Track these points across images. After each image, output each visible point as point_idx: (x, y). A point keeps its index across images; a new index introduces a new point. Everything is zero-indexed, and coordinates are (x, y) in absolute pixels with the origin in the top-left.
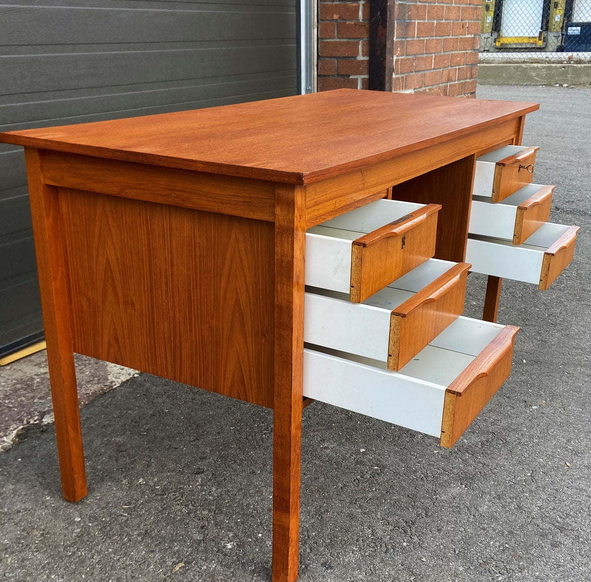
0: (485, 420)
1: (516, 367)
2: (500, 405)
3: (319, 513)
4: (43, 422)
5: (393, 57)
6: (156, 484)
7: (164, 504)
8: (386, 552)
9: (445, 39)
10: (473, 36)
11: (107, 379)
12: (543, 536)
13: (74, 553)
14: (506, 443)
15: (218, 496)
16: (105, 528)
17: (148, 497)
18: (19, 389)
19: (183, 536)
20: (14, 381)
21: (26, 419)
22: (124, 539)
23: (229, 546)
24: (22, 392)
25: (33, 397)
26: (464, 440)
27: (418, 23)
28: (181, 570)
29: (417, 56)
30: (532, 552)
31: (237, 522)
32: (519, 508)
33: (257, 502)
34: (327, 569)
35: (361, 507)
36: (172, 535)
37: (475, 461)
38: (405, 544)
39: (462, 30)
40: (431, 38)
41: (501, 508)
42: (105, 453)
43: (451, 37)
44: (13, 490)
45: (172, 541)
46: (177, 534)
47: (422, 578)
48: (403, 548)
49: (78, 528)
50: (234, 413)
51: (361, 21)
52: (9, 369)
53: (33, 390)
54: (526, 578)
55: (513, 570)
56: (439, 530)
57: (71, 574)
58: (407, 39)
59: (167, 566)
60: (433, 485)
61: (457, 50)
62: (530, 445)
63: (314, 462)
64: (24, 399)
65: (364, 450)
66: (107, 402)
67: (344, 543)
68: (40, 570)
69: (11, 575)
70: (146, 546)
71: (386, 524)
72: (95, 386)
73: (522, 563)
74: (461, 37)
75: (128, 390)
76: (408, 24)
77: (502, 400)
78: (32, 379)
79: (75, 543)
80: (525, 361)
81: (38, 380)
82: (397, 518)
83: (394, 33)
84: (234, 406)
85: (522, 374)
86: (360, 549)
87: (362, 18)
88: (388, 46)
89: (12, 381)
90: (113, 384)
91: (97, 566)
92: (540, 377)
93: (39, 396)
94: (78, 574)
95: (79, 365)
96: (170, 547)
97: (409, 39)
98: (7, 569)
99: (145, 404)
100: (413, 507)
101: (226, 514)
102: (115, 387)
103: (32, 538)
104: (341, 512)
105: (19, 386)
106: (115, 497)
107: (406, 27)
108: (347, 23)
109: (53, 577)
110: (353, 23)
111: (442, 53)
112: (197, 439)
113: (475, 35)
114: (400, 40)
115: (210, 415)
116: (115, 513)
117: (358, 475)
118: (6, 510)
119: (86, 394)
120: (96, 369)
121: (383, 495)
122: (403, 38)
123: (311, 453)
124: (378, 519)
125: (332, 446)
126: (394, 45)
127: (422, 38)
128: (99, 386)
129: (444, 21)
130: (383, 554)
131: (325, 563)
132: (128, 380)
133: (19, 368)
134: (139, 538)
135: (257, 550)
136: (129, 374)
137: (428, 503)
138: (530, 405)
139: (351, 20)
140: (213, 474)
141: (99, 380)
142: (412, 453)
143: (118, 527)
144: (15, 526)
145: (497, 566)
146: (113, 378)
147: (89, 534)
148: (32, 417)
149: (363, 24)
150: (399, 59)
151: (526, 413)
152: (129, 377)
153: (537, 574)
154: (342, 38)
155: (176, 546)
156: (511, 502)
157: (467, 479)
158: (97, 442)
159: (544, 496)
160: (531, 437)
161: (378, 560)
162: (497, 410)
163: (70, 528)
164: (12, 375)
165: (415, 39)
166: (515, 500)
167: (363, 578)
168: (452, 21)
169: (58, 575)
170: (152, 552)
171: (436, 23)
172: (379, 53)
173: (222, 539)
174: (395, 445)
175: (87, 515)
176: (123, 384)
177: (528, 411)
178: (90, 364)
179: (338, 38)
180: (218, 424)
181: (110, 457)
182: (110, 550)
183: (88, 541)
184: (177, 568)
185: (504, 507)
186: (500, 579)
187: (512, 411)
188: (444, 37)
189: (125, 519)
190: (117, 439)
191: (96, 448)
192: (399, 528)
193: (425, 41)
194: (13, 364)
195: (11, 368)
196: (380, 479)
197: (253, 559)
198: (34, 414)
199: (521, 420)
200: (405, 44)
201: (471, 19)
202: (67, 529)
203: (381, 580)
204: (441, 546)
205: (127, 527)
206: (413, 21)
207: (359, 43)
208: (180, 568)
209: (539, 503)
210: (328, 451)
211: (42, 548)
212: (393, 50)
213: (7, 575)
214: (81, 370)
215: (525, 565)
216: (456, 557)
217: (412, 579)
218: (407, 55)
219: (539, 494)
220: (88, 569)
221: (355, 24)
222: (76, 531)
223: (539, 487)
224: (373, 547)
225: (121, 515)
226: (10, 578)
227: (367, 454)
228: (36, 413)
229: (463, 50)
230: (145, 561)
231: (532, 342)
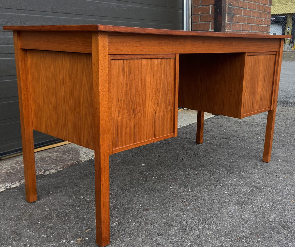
0: (254, 182)
1: (275, 163)
2: (263, 176)
3: (161, 213)
4: (45, 174)
5: (225, 30)
6: (88, 198)
7: (89, 206)
8: (191, 231)
9: (252, 25)
10: (266, 26)
11: (78, 159)
12: (273, 229)
13: (41, 222)
14: (262, 191)
15: (115, 205)
16: (59, 213)
17: (83, 203)
18: (38, 161)
19: (93, 219)
20: (37, 158)
21: (38, 172)
22: (66, 218)
23: (115, 224)
24: (40, 162)
25: (44, 164)
26: (241, 189)
27: (238, 16)
28: (89, 232)
29: (238, 31)
30: (266, 235)
31: (121, 215)
32: (263, 217)
33: (133, 207)
34: (160, 235)
35: (183, 212)
36: (89, 218)
37: (245, 197)
38: (201, 228)
39: (260, 22)
40: (245, 24)
41: (254, 216)
42: (69, 186)
43: (255, 25)
44: (22, 197)
45: (88, 220)
46: (91, 218)
47: (206, 242)
48: (200, 229)
49: (46, 213)
50: (132, 173)
51: (210, 14)
52: (37, 154)
53: (44, 162)
54: (260, 246)
55: (254, 242)
56: (220, 223)
57: (37, 230)
58: (232, 23)
59: (83, 230)
60: (221, 205)
61: (259, 31)
62: (275, 192)
63: (165, 193)
64: (39, 165)
65: (190, 190)
66: (76, 167)
67: (170, 225)
68: (23, 228)
69: (9, 229)
70: (75, 222)
71: (194, 220)
72: (72, 162)
73: (259, 239)
74: (260, 25)
75: (87, 163)
76: (233, 17)
77: (264, 175)
78: (45, 158)
79: (43, 219)
80: (280, 160)
81: (48, 158)
82: (199, 217)
83: (225, 19)
84: (133, 171)
85: (278, 165)
86: (178, 228)
87: (211, 13)
88: (222, 24)
89: (36, 158)
90: (81, 161)
91: (50, 228)
92: (286, 167)
93: (46, 164)
94: (40, 230)
95: (68, 154)
96: (86, 223)
97: (233, 23)
98: (8, 227)
99: (93, 169)
100: (209, 213)
101: (117, 211)
102: (82, 162)
103: (24, 216)
104: (172, 213)
105: (39, 160)
106: (67, 202)
108: (205, 15)
109: (28, 231)
110: (207, 15)
111: (251, 32)
112: (112, 182)
113: (267, 25)
114: (229, 23)
115: (121, 174)
116: (65, 209)
117: (185, 199)
118: (17, 205)
119: (68, 164)
120: (75, 155)
121: (195, 208)
122: (230, 22)
123: (165, 190)
124: (190, 217)
125: (175, 188)
126: (226, 25)
127: (240, 23)
128: (74, 161)
129: (251, 17)
130: (189, 231)
131: (159, 233)
132: (88, 160)
133: (41, 154)
134: (73, 219)
135: (128, 226)
136: (89, 158)
137: (217, 212)
138: (279, 177)
139: (206, 14)
140: (116, 196)
141: (75, 159)
142: (214, 192)
143: (65, 213)
144: (18, 211)
145: (246, 240)
146: (82, 159)
147: (50, 215)
148: (40, 172)
149: (211, 15)
150: (228, 31)
151: (276, 180)
152: (89, 159)
154: (202, 22)
155: (89, 222)
156: (260, 214)
157: (239, 204)
158: (66, 182)
159: (277, 213)
160: (277, 189)
161: (186, 233)
162: (261, 178)
163: (43, 213)
164: (37, 156)
165: (237, 23)
166: (262, 214)
167: (176, 240)
168: (255, 18)
169: (31, 230)
170: (77, 224)
171: (247, 18)
172: (218, 27)
173: (112, 221)
174: (206, 189)
175: (52, 208)
176: (86, 161)
177: (277, 180)
178: (73, 153)
179: (201, 22)
180: (124, 177)
181: (70, 187)
182: (58, 222)
183: (49, 218)
184: (87, 231)
185: (255, 216)
186: (246, 245)
187: (269, 179)
188: (252, 24)
189: (69, 211)
190: (76, 181)
191: (65, 184)
192: (200, 221)
193: (242, 25)
194: (39, 152)
195: (38, 153)
196: (195, 202)
197: (124, 229)
198: (42, 170)
199: (273, 183)
200: (232, 25)
201: (266, 18)
202: (41, 213)
203: (185, 242)
204: (219, 230)
205: (69, 214)
206: (235, 15)
207: (209, 23)
208: (88, 231)
209: (274, 216)
210: (172, 190)
211: (27, 219)
212: (225, 27)
213: (7, 229)
214: (68, 155)
215: (261, 241)
216: (225, 235)
217: (201, 242)
218: (232, 30)
219: (275, 212)
220: (45, 229)
221: (208, 16)
222: (45, 214)
223: (276, 209)
224: (185, 228)
225: (68, 209)
226: (9, 230)
227: (192, 192)
228: (43, 170)
229: (262, 31)
230: (73, 227)
231: (286, 153)
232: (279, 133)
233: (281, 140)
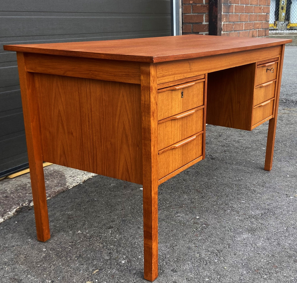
0: (265, 203)
1: (283, 179)
2: (273, 196)
3: (172, 246)
4: (30, 205)
5: (221, 23)
6: (87, 233)
7: (91, 243)
8: (206, 265)
9: (250, 15)
10: (266, 14)
11: (66, 185)
12: (290, 257)
13: (41, 265)
14: (274, 214)
15: (119, 239)
16: (58, 254)
17: (82, 239)
18: (19, 190)
19: (99, 258)
20: (17, 186)
21: (21, 203)
22: (68, 259)
23: (123, 262)
24: (20, 191)
25: (26, 193)
26: (252, 213)
27: (235, 5)
28: (97, 273)
29: (235, 23)
30: (283, 264)
31: (129, 251)
32: (279, 244)
33: (140, 241)
34: (174, 272)
35: (194, 243)
36: (93, 257)
37: (257, 222)
38: (216, 261)
39: (259, 11)
40: (243, 14)
41: (268, 244)
42: (62, 219)
43: (253, 14)
44: (11, 236)
45: (93, 260)
46: (96, 256)
47: (224, 276)
48: (215, 263)
49: (44, 254)
50: (131, 200)
51: (204, 4)
52: (14, 180)
53: (26, 190)
54: (279, 277)
55: (272, 273)
56: (235, 254)
57: (39, 275)
58: (229, 14)
59: (89, 271)
60: (233, 233)
61: (257, 21)
62: (287, 215)
63: (172, 223)
64: (21, 194)
65: (198, 217)
66: (65, 195)
67: (184, 260)
68: (22, 273)
69: (7, 275)
70: (79, 262)
71: (207, 252)
72: (59, 188)
73: (277, 270)
74: (259, 14)
75: (76, 190)
76: (230, 6)
77: (274, 194)
78: (26, 185)
79: (42, 261)
80: (288, 176)
81: (29, 185)
82: (213, 248)
83: (221, 11)
84: (132, 197)
85: (286, 182)
86: (192, 263)
87: (205, 3)
88: (218, 17)
89: (15, 186)
90: (69, 187)
91: (53, 271)
92: (296, 183)
93: (29, 193)
94: (42, 275)
95: (51, 178)
96: (92, 263)
97: (230, 14)
98: (5, 273)
99: (85, 196)
100: (222, 243)
101: (123, 247)
102: (70, 188)
103: (20, 259)
104: (184, 246)
105: (19, 188)
106: (65, 239)
107: (229, 7)
108: (197, 5)
109: (29, 276)
110: (200, 5)
111: (249, 22)
112: (111, 212)
113: (267, 13)
114: (225, 14)
115: (118, 201)
116: (64, 247)
117: (194, 229)
118: (7, 245)
119: (54, 192)
120: (60, 180)
121: (207, 238)
122: (227, 13)
123: (171, 219)
124: (203, 249)
125: (182, 215)
126: (222, 16)
127: (237, 14)
128: (61, 188)
129: (249, 5)
130: (204, 266)
131: (173, 270)
132: (77, 185)
133: (20, 179)
134: (76, 259)
135: (138, 264)
136: (78, 183)
137: (230, 242)
138: (289, 196)
139: (199, 4)
140: (118, 229)
141: (61, 185)
142: (224, 219)
143: (65, 253)
144: (11, 253)
145: (264, 271)
146: (69, 184)
147: (49, 256)
148: (24, 203)
149: (205, 6)
150: (225, 24)
151: (287, 200)
153: (285, 274)
154: (195, 13)
155: (95, 262)
156: (274, 241)
157: (252, 231)
158: (58, 214)
159: (292, 239)
160: (288, 211)
161: (201, 268)
162: (271, 199)
163: (40, 254)
164: (16, 183)
165: (234, 14)
166: (276, 240)
167: (192, 277)
168: (254, 6)
169: (32, 276)
170: (82, 264)
171: (245, 6)
172: (214, 20)
173: (119, 259)
174: (215, 215)
175: (49, 248)
176: (74, 187)
177: (288, 199)
178: (57, 178)
179: (193, 13)
180: (122, 205)
181: (64, 221)
182: (60, 264)
183: (49, 260)
184: (95, 272)
185: (270, 244)
186: (265, 277)
187: (279, 199)
188: (250, 14)
189: (69, 249)
190: (69, 213)
191: (57, 216)
192: (214, 253)
193: (239, 15)
194: (17, 178)
195: (15, 180)
196: (206, 231)
197: (135, 268)
198: (26, 201)
199: (283, 203)
200: (228, 16)
201: (264, 5)
202: (38, 254)
203: (202, 277)
204: (235, 262)
205: (70, 253)
206: (232, 4)
207: (203, 15)
208: (96, 272)
209: (290, 242)
210: (179, 218)
211: (25, 263)
212: (221, 19)
213: (5, 275)
214: (52, 180)
215: (279, 271)
216: (242, 267)
217: (218, 277)
218: (229, 22)
219: (289, 238)
220: (48, 273)
221: (201, 6)
222: (43, 255)
223: (290, 234)
224: (199, 262)
225: (68, 248)
226: (6, 277)
227: (200, 219)
228: (27, 201)
229: (261, 21)
230: (78, 269)
231: (293, 167)
232: (284, 142)
233: (287, 150)
